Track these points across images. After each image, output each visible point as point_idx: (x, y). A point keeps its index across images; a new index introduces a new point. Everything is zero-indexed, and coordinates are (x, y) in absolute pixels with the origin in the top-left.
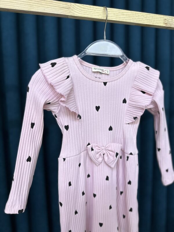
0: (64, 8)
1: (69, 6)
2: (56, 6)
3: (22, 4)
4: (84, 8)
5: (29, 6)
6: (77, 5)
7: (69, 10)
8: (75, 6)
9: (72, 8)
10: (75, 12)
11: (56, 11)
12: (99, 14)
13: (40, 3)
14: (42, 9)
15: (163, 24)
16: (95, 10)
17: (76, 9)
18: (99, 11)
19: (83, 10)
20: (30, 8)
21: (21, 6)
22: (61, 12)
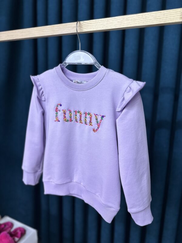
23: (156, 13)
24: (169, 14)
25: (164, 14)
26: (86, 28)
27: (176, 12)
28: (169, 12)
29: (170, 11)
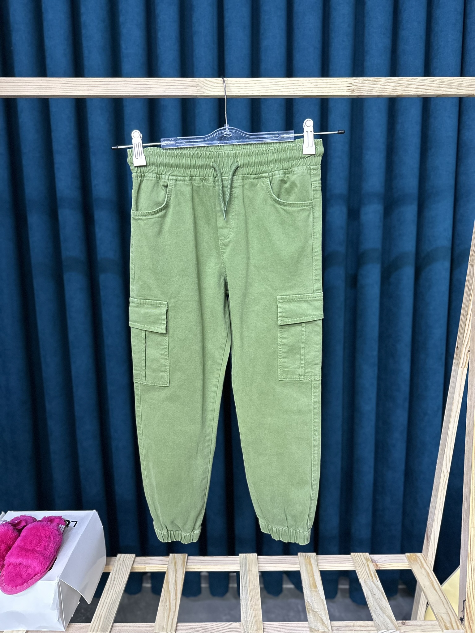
0: (190, 86)
1: (197, 83)
2: (179, 85)
3: (137, 88)
4: (218, 83)
5: (145, 89)
6: (208, 81)
7: (197, 88)
8: (205, 81)
9: (202, 85)
10: (206, 90)
11: (180, 91)
12: (240, 89)
13: (159, 84)
14: (162, 91)
15: (347, 91)
16: (234, 84)
17: (206, 86)
18: (240, 84)
19: (216, 87)
20: (148, 91)
21: (136, 90)
22: (186, 92)
23: (316, 80)
24: (333, 83)
25: (327, 83)
26: (211, 89)
27: (342, 82)
28: (332, 81)
29: (333, 79)
